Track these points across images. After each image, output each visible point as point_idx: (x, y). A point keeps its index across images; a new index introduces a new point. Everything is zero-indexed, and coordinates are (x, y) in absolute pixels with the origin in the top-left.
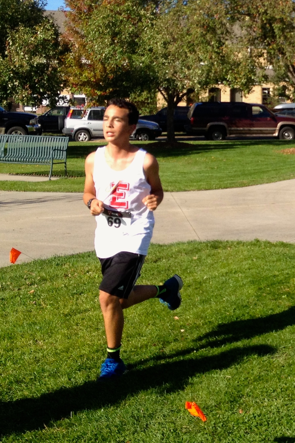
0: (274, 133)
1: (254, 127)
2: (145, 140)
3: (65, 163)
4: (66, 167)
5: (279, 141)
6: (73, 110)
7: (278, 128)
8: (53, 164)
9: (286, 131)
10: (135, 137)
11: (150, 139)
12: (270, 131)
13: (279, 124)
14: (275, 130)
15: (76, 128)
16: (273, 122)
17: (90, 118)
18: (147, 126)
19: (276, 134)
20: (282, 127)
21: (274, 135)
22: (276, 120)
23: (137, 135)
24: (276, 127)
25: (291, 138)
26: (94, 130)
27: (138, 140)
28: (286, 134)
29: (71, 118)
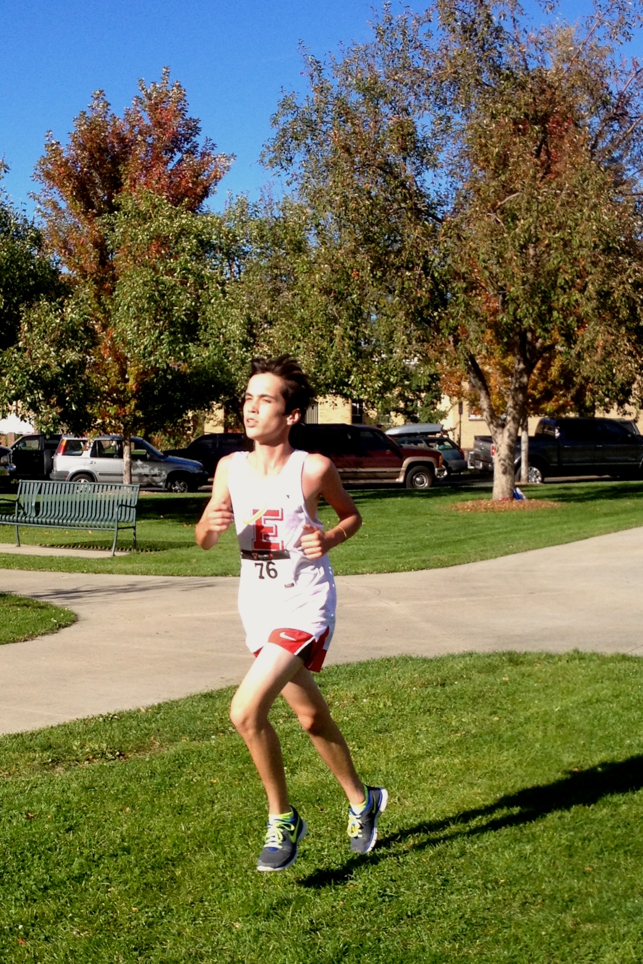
0: (398, 477)
1: (363, 467)
2: (182, 492)
3: (134, 528)
4: (135, 534)
5: (406, 490)
6: (68, 441)
7: (403, 469)
8: (118, 528)
9: (417, 473)
10: (166, 486)
11: (189, 491)
12: (391, 475)
13: (407, 462)
14: (399, 472)
15: (72, 471)
16: (396, 458)
17: (93, 455)
18: (185, 468)
19: (401, 480)
20: (411, 466)
21: (397, 480)
22: (401, 454)
23: (169, 484)
24: (401, 466)
25: (426, 485)
26: (100, 474)
27: (170, 490)
28: (418, 479)
29: (64, 454)
